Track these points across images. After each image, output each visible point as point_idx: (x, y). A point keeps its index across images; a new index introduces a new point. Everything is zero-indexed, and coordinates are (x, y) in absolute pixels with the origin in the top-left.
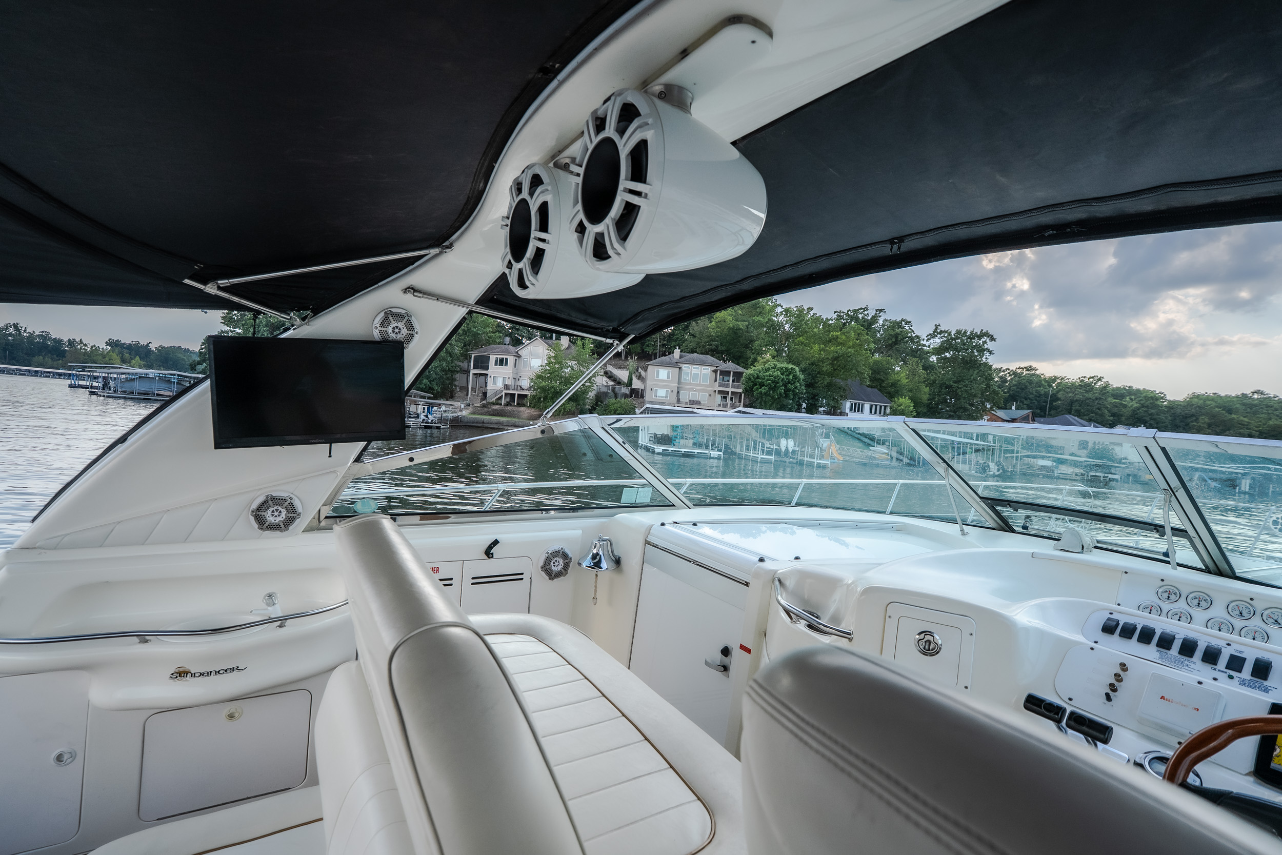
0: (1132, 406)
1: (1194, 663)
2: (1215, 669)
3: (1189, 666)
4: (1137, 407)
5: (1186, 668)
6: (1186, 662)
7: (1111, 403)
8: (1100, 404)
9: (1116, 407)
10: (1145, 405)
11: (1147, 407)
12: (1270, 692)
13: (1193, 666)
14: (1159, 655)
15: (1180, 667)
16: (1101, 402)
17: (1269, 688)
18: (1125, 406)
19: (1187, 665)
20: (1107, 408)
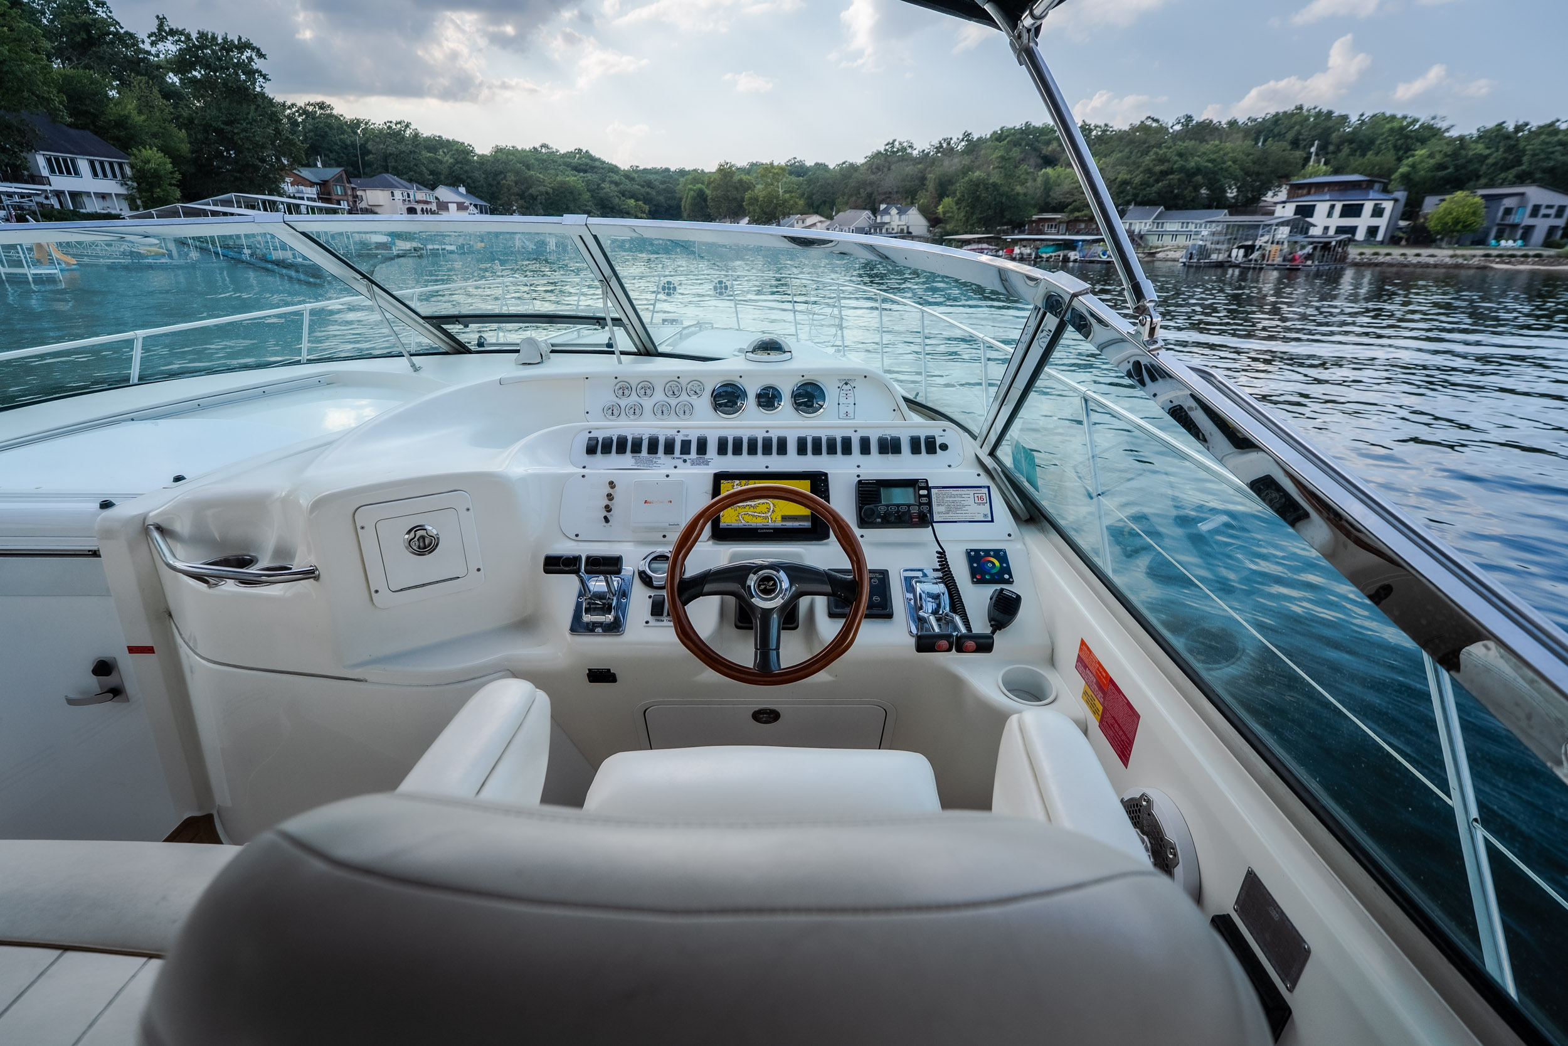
2: (674, 458)
5: (655, 465)
12: (710, 464)
20: (423, 164)
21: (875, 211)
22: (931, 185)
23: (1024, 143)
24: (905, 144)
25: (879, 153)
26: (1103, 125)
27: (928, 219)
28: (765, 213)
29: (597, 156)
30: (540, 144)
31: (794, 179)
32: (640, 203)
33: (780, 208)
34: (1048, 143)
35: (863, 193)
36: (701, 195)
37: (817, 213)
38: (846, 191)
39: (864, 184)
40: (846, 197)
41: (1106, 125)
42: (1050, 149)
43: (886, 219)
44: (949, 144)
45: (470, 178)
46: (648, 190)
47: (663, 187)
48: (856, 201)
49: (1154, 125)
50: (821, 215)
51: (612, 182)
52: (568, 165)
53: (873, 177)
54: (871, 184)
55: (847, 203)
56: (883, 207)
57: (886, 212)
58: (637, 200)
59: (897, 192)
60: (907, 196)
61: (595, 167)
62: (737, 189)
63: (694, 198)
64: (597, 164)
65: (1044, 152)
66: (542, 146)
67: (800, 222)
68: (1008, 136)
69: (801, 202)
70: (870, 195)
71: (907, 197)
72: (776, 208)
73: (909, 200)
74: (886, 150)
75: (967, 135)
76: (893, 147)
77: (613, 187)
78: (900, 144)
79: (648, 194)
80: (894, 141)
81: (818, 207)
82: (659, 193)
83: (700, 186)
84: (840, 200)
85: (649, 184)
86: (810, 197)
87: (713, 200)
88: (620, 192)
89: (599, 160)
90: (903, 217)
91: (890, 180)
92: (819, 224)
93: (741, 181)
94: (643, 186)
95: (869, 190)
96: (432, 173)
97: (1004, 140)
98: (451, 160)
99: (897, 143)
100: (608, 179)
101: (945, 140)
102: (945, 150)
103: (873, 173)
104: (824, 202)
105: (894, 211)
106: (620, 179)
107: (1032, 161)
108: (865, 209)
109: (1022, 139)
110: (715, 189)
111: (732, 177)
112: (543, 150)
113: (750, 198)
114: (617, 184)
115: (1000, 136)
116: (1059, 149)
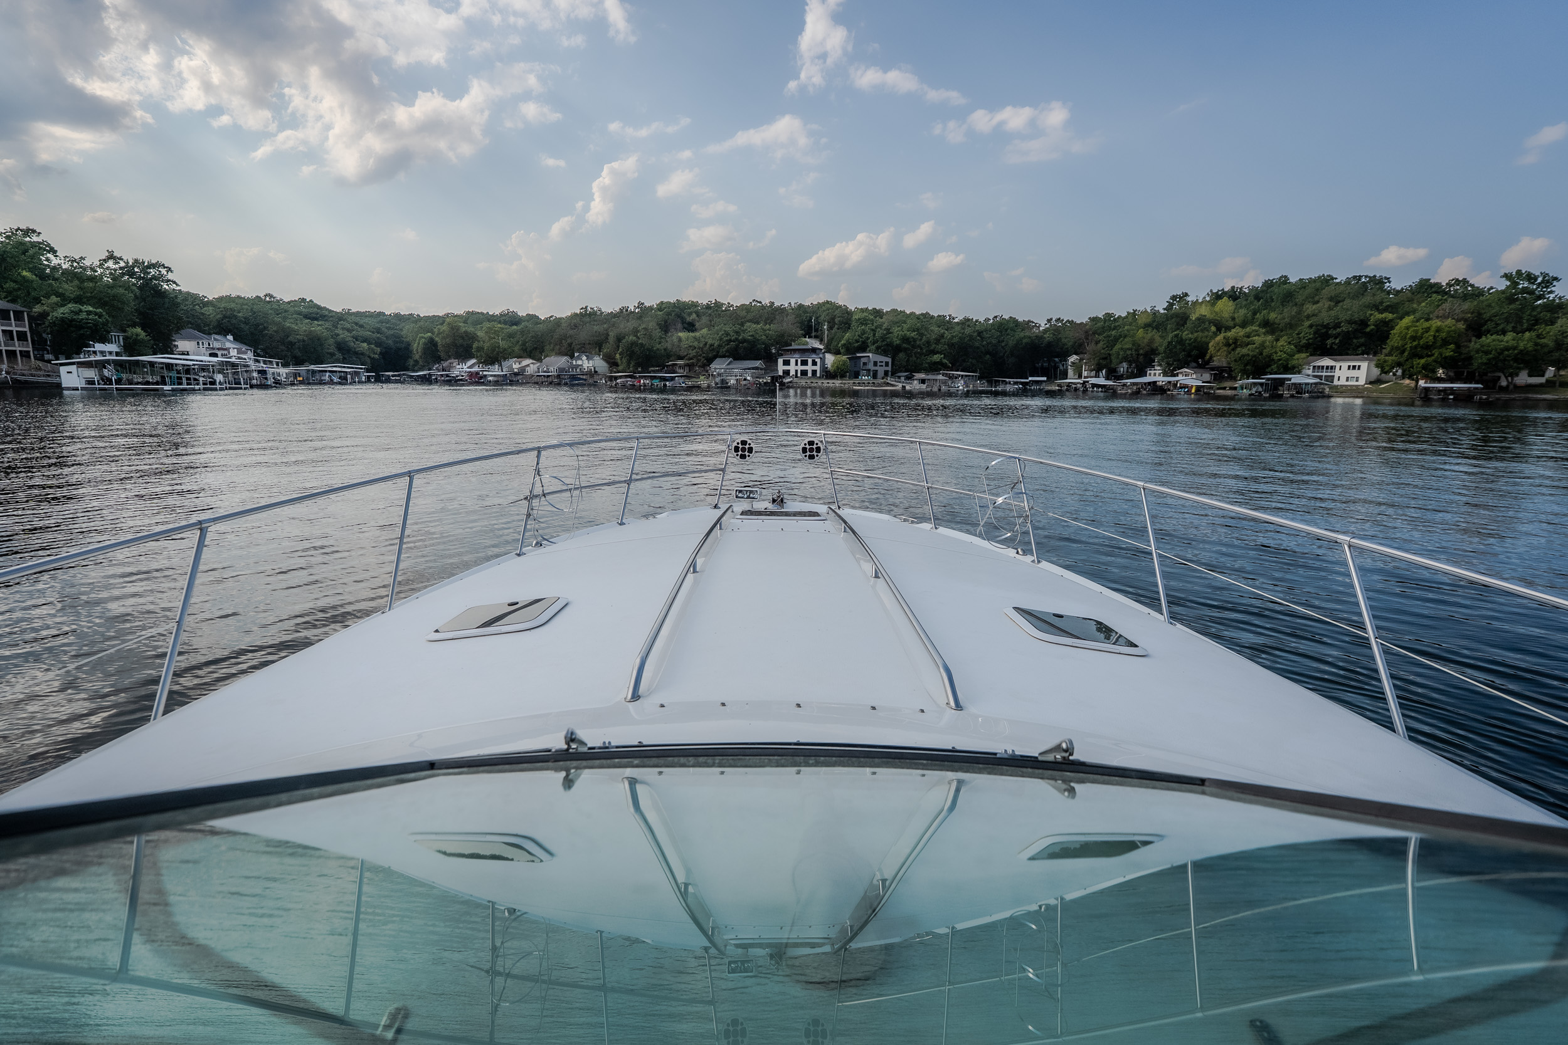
21: (572, 357)
22: (611, 339)
23: (675, 313)
24: (595, 309)
25: (576, 315)
27: (607, 362)
28: (490, 357)
29: (323, 305)
30: (262, 293)
32: (373, 346)
33: (501, 355)
34: (690, 314)
35: (565, 344)
36: (432, 343)
37: (530, 357)
38: (552, 341)
39: (565, 337)
40: (552, 345)
41: (729, 303)
42: (692, 317)
43: (580, 362)
44: (627, 310)
45: (227, 327)
46: (378, 335)
47: (391, 332)
48: (560, 349)
50: (533, 359)
51: (343, 329)
52: (300, 313)
53: (571, 332)
54: (571, 336)
55: (553, 350)
56: (576, 354)
57: (579, 358)
58: (369, 343)
59: (589, 344)
60: (595, 345)
61: (325, 316)
62: (463, 338)
63: (425, 344)
64: (327, 313)
65: (688, 319)
66: (266, 296)
67: (517, 364)
68: (665, 308)
69: (516, 348)
70: (570, 345)
71: (596, 348)
72: (498, 354)
73: (597, 349)
74: (581, 313)
75: (641, 304)
76: (586, 311)
77: (347, 333)
78: (591, 308)
79: (378, 338)
80: (586, 307)
81: (531, 352)
82: (387, 337)
83: (429, 334)
84: (547, 347)
85: (378, 331)
86: (524, 344)
87: (443, 346)
88: (353, 337)
89: (324, 308)
90: (590, 362)
91: (583, 335)
92: (531, 365)
93: (466, 332)
94: (373, 332)
95: (569, 341)
97: (663, 309)
99: (589, 308)
101: (625, 307)
102: (623, 313)
103: (573, 327)
104: (536, 348)
105: (584, 358)
106: (352, 327)
107: (680, 326)
108: (566, 355)
109: (674, 310)
110: (444, 338)
111: (458, 330)
112: (268, 299)
113: (478, 347)
114: (348, 330)
115: (661, 306)
116: (697, 318)
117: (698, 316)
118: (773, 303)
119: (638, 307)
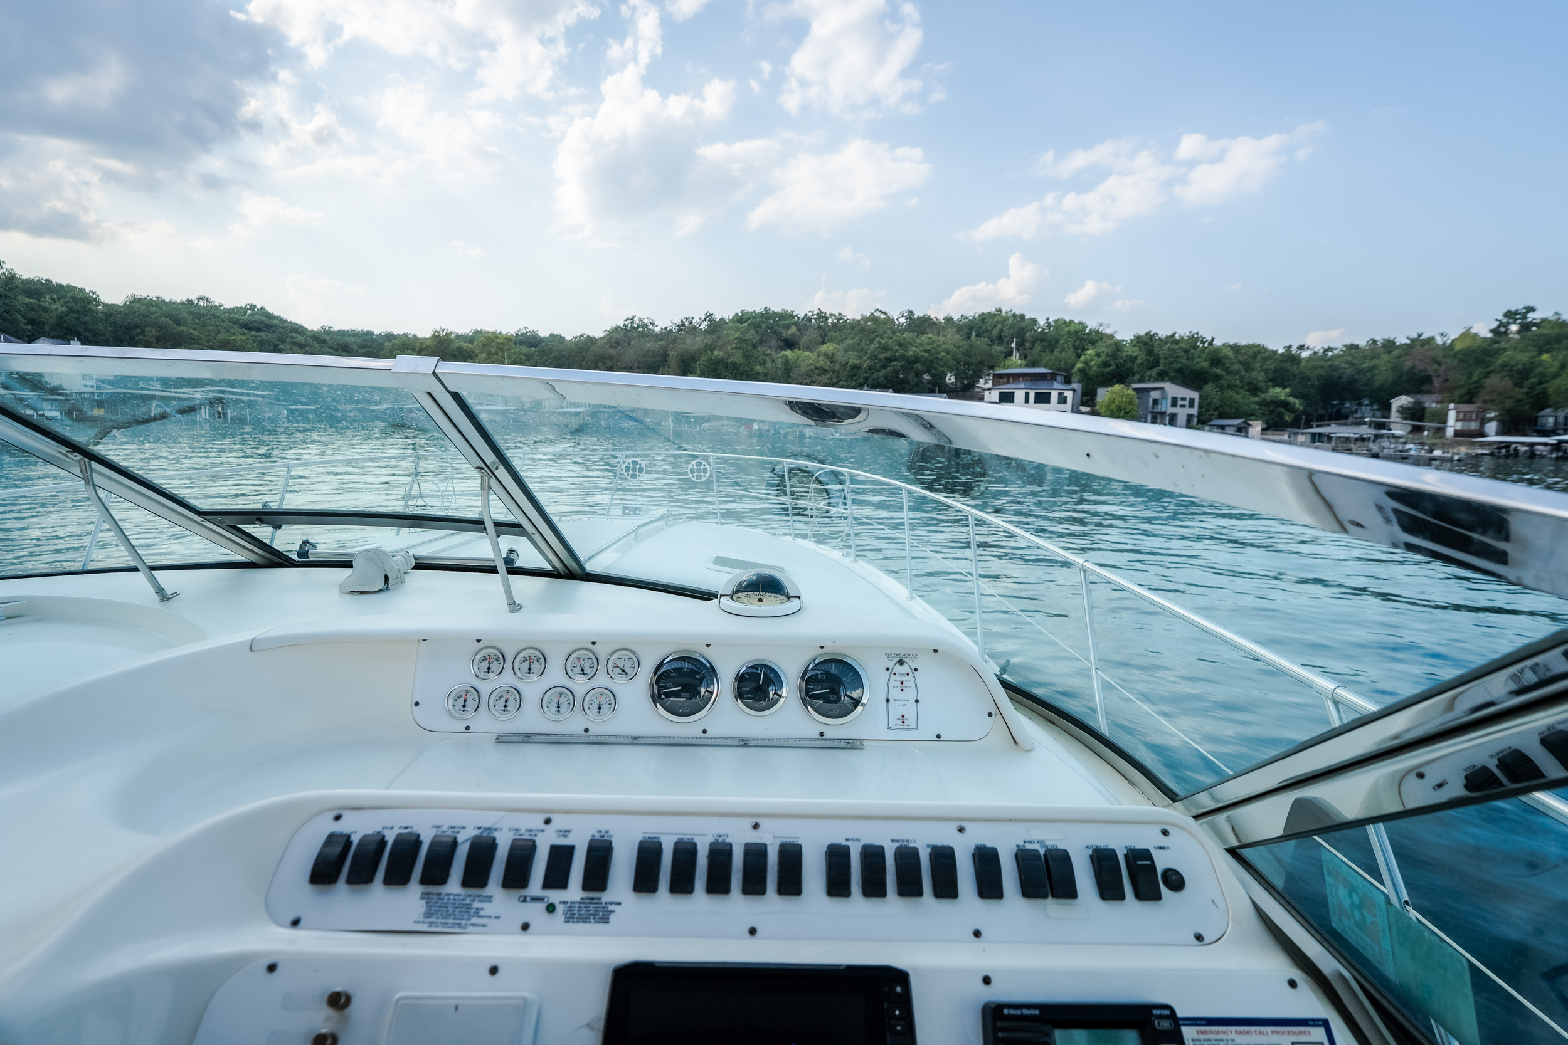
0: (57, 309)
1: (489, 899)
2: (525, 901)
3: (482, 913)
4: (63, 312)
5: (475, 920)
6: (476, 905)
7: (23, 303)
8: (8, 305)
9: (33, 310)
10: (74, 309)
11: (78, 312)
12: (612, 917)
13: (488, 909)
14: (425, 905)
15: (463, 922)
16: (7, 302)
17: (611, 908)
18: (46, 310)
19: (477, 913)
20: (19, 311)
22: (674, 362)
23: (764, 326)
24: (646, 321)
25: (618, 328)
26: (837, 314)
29: (276, 313)
30: (198, 296)
31: (525, 349)
34: (788, 327)
41: (840, 314)
42: (790, 332)
44: (691, 323)
45: (90, 330)
49: (883, 316)
52: (235, 322)
53: (611, 351)
61: (272, 326)
64: (275, 322)
65: (784, 335)
66: (199, 299)
68: (748, 319)
74: (625, 325)
75: (709, 317)
76: (633, 322)
78: (640, 320)
80: (634, 317)
85: (345, 347)
89: (278, 318)
91: (631, 356)
96: (31, 322)
97: (745, 322)
98: (64, 309)
99: (637, 320)
100: (289, 340)
101: (686, 319)
102: (688, 328)
103: (613, 347)
106: (306, 341)
107: (773, 343)
109: (762, 322)
111: (449, 345)
112: (201, 303)
115: (741, 319)
116: (798, 333)
117: (799, 330)
118: (912, 312)
119: (705, 320)
